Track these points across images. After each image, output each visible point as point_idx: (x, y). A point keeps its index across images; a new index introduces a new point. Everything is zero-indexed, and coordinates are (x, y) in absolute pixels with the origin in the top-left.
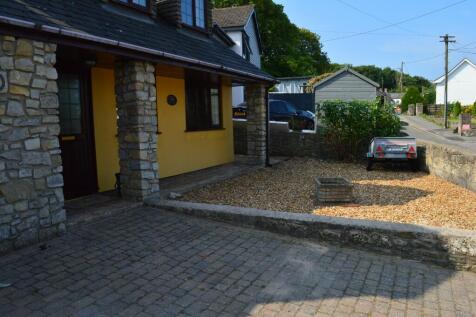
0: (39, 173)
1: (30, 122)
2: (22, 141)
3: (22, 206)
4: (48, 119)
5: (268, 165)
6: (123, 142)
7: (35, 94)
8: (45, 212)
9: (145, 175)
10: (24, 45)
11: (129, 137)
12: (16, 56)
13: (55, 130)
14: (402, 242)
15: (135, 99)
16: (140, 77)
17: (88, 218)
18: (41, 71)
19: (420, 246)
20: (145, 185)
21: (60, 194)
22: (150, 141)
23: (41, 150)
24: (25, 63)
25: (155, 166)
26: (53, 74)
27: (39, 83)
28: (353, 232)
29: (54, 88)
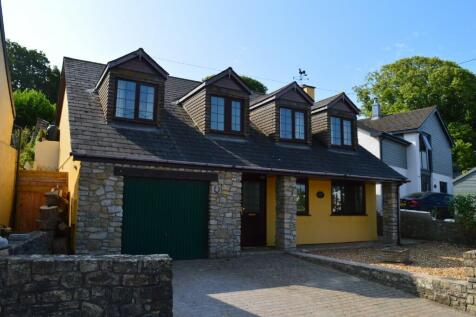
0: (231, 228)
1: (229, 205)
2: (225, 213)
3: (221, 241)
4: (236, 205)
5: (399, 244)
6: (278, 218)
7: (231, 194)
8: (231, 245)
9: (286, 237)
10: (228, 174)
11: (280, 216)
12: (225, 179)
13: (240, 209)
14: (395, 279)
15: (284, 196)
16: (287, 184)
17: (252, 253)
18: (235, 184)
19: (403, 282)
20: (286, 243)
21: (239, 238)
22: (291, 218)
23: (232, 218)
24: (229, 181)
25: (294, 233)
26: (240, 185)
27: (233, 189)
28: (375, 273)
29: (240, 191)
